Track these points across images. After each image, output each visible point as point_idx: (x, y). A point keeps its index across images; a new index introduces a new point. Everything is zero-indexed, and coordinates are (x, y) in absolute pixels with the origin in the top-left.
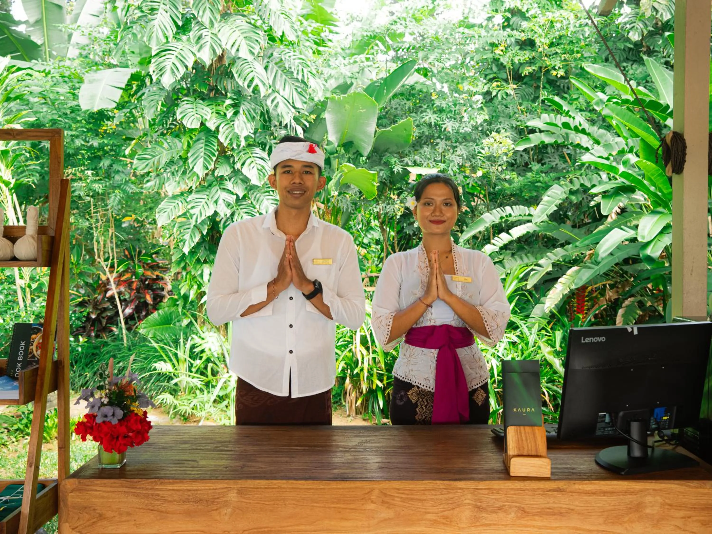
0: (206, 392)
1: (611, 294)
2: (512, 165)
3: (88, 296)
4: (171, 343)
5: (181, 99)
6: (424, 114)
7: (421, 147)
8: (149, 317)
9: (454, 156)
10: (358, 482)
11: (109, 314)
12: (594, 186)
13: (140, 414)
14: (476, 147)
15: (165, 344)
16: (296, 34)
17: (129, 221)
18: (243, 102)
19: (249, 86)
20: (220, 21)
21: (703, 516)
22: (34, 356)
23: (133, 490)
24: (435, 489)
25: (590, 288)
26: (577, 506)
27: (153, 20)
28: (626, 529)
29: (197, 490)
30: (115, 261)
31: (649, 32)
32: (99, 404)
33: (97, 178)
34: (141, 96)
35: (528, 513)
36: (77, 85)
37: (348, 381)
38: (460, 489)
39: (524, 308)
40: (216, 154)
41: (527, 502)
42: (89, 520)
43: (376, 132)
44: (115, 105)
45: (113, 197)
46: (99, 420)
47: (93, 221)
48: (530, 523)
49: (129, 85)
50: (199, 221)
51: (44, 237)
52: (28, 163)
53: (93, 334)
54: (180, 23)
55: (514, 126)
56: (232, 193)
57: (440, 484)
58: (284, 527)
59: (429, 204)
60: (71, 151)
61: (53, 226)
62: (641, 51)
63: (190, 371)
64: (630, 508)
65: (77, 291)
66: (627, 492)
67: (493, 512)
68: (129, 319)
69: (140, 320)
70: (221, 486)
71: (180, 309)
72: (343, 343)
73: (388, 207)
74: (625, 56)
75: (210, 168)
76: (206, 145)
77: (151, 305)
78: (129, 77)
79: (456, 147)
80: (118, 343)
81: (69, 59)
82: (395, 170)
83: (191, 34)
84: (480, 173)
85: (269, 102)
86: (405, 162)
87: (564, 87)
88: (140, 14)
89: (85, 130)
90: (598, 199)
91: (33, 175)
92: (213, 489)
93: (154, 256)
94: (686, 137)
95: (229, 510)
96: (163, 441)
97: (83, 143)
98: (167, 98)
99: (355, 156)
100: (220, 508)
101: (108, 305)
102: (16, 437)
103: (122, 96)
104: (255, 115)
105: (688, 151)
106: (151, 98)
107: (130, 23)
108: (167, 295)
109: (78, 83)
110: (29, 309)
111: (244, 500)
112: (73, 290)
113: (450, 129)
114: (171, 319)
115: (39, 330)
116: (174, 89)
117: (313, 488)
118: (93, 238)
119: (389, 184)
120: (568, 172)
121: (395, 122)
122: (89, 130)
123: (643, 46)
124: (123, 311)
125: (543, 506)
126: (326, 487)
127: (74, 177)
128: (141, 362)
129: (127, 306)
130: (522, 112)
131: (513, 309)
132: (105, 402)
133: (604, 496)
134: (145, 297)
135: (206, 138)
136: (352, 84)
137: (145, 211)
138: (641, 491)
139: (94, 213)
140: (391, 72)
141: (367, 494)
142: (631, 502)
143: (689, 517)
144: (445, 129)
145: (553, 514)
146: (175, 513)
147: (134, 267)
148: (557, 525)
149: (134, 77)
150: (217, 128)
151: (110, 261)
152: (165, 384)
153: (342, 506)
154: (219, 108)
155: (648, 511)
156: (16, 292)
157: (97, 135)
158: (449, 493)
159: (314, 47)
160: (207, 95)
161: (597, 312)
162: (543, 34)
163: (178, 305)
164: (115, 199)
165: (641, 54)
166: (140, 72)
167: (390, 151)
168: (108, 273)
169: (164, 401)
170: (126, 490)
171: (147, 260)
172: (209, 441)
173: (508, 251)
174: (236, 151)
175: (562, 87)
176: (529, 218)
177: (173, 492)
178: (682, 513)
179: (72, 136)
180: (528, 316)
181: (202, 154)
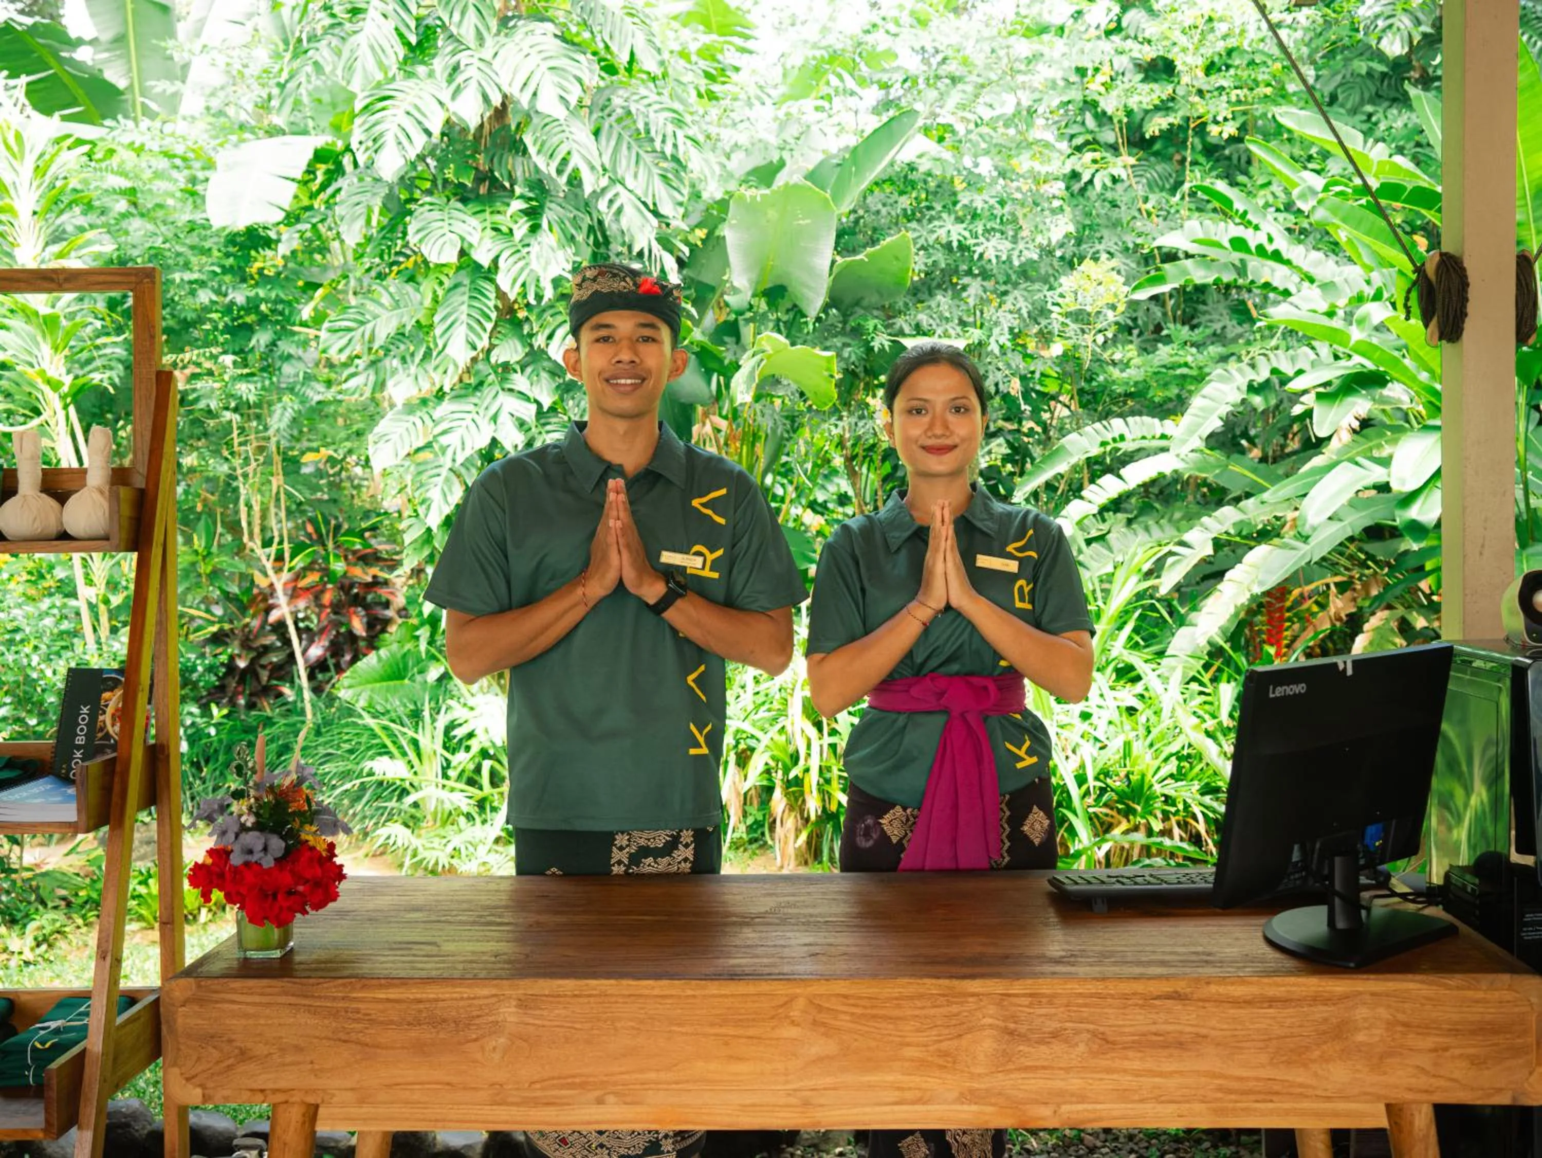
0: (478, 820)
1: (1340, 604)
2: (1125, 330)
3: (231, 622)
4: (405, 719)
5: (417, 200)
6: (936, 223)
7: (931, 295)
8: (359, 664)
9: (1000, 313)
10: (763, 983)
11: (275, 660)
12: (1300, 372)
13: (321, 847)
14: (1049, 294)
15: (393, 721)
16: (659, 58)
17: (316, 463)
18: (548, 204)
19: (559, 172)
20: (498, 33)
21: (1474, 1046)
22: (107, 736)
23: (306, 1002)
24: (921, 996)
25: (1296, 592)
26: (1214, 1029)
27: (355, 32)
28: (1316, 1075)
29: (436, 1000)
30: (286, 546)
31: (1425, 35)
32: (236, 828)
33: (246, 371)
34: (333, 196)
35: (1114, 1043)
36: (201, 175)
37: (778, 794)
38: (973, 995)
39: (1154, 636)
40: (494, 315)
41: (1111, 1022)
42: (218, 1062)
43: (833, 262)
44: (281, 216)
45: (279, 412)
46: (236, 860)
47: (237, 462)
48: (1117, 1064)
49: (311, 171)
50: (460, 459)
51: (124, 492)
52: (99, 342)
53: (242, 702)
54: (413, 40)
55: (1131, 246)
56: (528, 399)
57: (931, 986)
58: (612, 1075)
59: (919, 412)
60: (191, 316)
61: (143, 469)
62: (1409, 79)
63: (445, 776)
64: (1324, 1033)
65: (208, 611)
66: (1316, 999)
67: (1041, 1042)
68: (317, 668)
69: (339, 670)
70: (485, 992)
71: (423, 646)
72: (767, 714)
73: (861, 424)
74: (1373, 90)
75: (479, 348)
76: (471, 297)
77: (363, 639)
78: (310, 155)
79: (1005, 293)
80: (294, 719)
81: (184, 119)
82: (876, 345)
83: (436, 61)
84: (1057, 349)
85: (602, 205)
86: (897, 327)
87: (1239, 159)
88: (328, 21)
89: (218, 270)
90: (1309, 400)
91: (111, 368)
92: (469, 998)
93: (367, 534)
94: (1466, 264)
95: (502, 1040)
96: (371, 906)
97: (214, 298)
98: (390, 197)
99: (791, 315)
100: (483, 1036)
101: (271, 639)
102: (84, 917)
103: (296, 197)
104: (573, 232)
105: (1473, 293)
106: (355, 199)
107: (309, 40)
108: (396, 617)
109: (203, 169)
110: (105, 648)
111: (531, 1021)
112: (198, 609)
113: (990, 254)
114: (406, 668)
115: (116, 683)
116: (402, 178)
117: (672, 996)
118: (238, 499)
119: (862, 375)
120: (1248, 343)
121: (873, 242)
122: (225, 270)
123: (1413, 68)
124: (304, 652)
125: (1144, 1029)
126: (697, 993)
127: (198, 370)
128: (343, 759)
129: (311, 641)
130: (1149, 214)
131: (1130, 638)
132: (249, 824)
133: (1270, 1007)
134: (350, 622)
135: (472, 282)
136: (782, 164)
137: (348, 439)
138: (1346, 997)
139: (240, 444)
140: (866, 135)
141: (781, 1006)
142: (1326, 1020)
143: (1446, 1049)
144: (981, 255)
145: (1165, 1046)
146: (393, 1048)
147: (326, 559)
148: (1172, 1068)
149: (320, 156)
150: (495, 261)
151: (275, 546)
152: (393, 804)
153: (731, 1031)
154: (497, 218)
155: (1361, 1037)
156: (78, 614)
157: (243, 280)
158: (950, 1003)
159: (703, 83)
160: (472, 190)
161: (1311, 644)
162: (1191, 47)
163: (417, 638)
164: (282, 415)
165: (1407, 86)
166: (334, 143)
167: (865, 303)
168: (270, 572)
169: (391, 841)
170: (293, 1000)
171: (354, 543)
172: (465, 906)
173: (1120, 516)
174: (536, 311)
175: (1235, 161)
176: (1163, 443)
177: (389, 1005)
178: (1430, 1042)
179: (191, 282)
180: (1161, 654)
181: (464, 317)
